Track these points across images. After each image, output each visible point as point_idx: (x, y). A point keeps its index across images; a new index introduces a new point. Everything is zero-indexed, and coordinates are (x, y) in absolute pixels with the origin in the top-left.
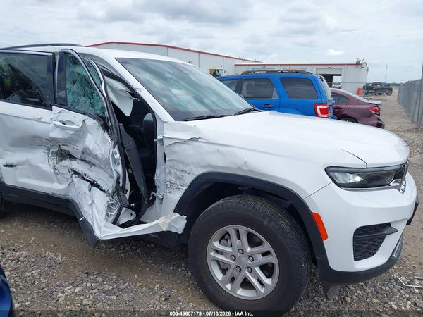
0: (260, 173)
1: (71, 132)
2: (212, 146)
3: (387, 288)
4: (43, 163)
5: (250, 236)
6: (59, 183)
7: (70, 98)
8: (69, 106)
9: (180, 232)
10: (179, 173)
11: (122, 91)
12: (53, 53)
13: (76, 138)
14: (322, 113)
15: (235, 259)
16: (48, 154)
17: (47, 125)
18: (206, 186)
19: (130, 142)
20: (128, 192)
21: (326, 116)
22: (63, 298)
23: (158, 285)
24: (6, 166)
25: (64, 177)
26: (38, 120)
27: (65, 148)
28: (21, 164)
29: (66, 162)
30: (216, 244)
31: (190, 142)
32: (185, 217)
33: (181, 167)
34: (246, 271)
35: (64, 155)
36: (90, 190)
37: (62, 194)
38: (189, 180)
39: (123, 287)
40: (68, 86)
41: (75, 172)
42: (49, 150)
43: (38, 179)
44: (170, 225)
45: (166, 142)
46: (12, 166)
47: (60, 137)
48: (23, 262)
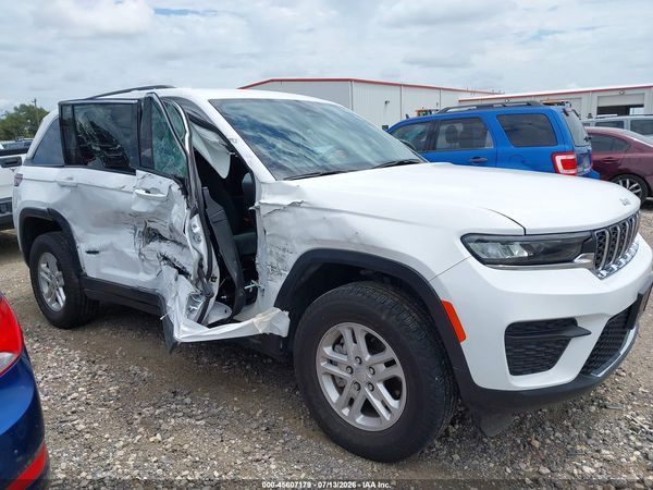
0: (374, 247)
1: (158, 203)
2: (318, 212)
3: (607, 432)
4: (129, 247)
5: (368, 338)
6: (146, 272)
7: (157, 158)
8: (156, 168)
9: (284, 334)
10: (281, 253)
11: (215, 143)
12: (139, 100)
13: (163, 211)
14: (565, 168)
15: (352, 373)
16: (135, 234)
17: (129, 195)
18: (313, 269)
19: (217, 212)
20: (218, 280)
21: (572, 172)
22: (138, 421)
23: (261, 411)
24: (89, 252)
25: (152, 265)
26: (120, 190)
27: (151, 225)
28: (106, 249)
29: (155, 245)
30: (328, 350)
31: (291, 209)
32: (287, 313)
33: (283, 244)
34: (367, 389)
35: (152, 235)
36: (176, 280)
37: (149, 288)
38: (291, 260)
39: (216, 411)
40: (154, 142)
41: (165, 258)
42: (135, 230)
43: (123, 269)
44: (270, 324)
45: (264, 211)
46: (95, 252)
47: (144, 210)
48: (100, 376)
